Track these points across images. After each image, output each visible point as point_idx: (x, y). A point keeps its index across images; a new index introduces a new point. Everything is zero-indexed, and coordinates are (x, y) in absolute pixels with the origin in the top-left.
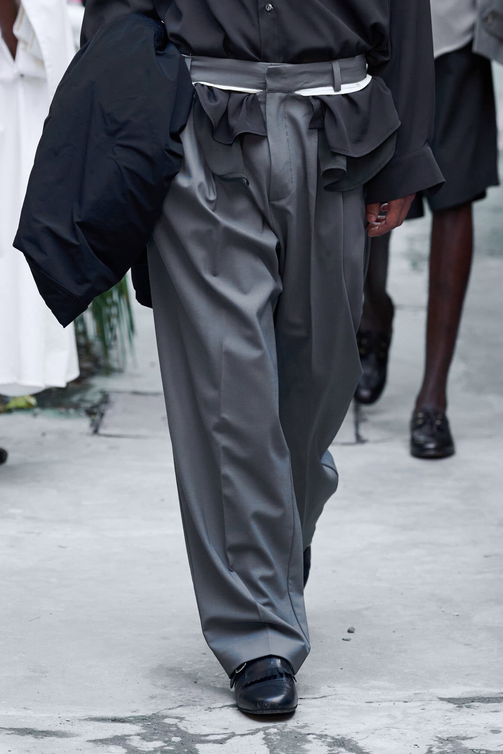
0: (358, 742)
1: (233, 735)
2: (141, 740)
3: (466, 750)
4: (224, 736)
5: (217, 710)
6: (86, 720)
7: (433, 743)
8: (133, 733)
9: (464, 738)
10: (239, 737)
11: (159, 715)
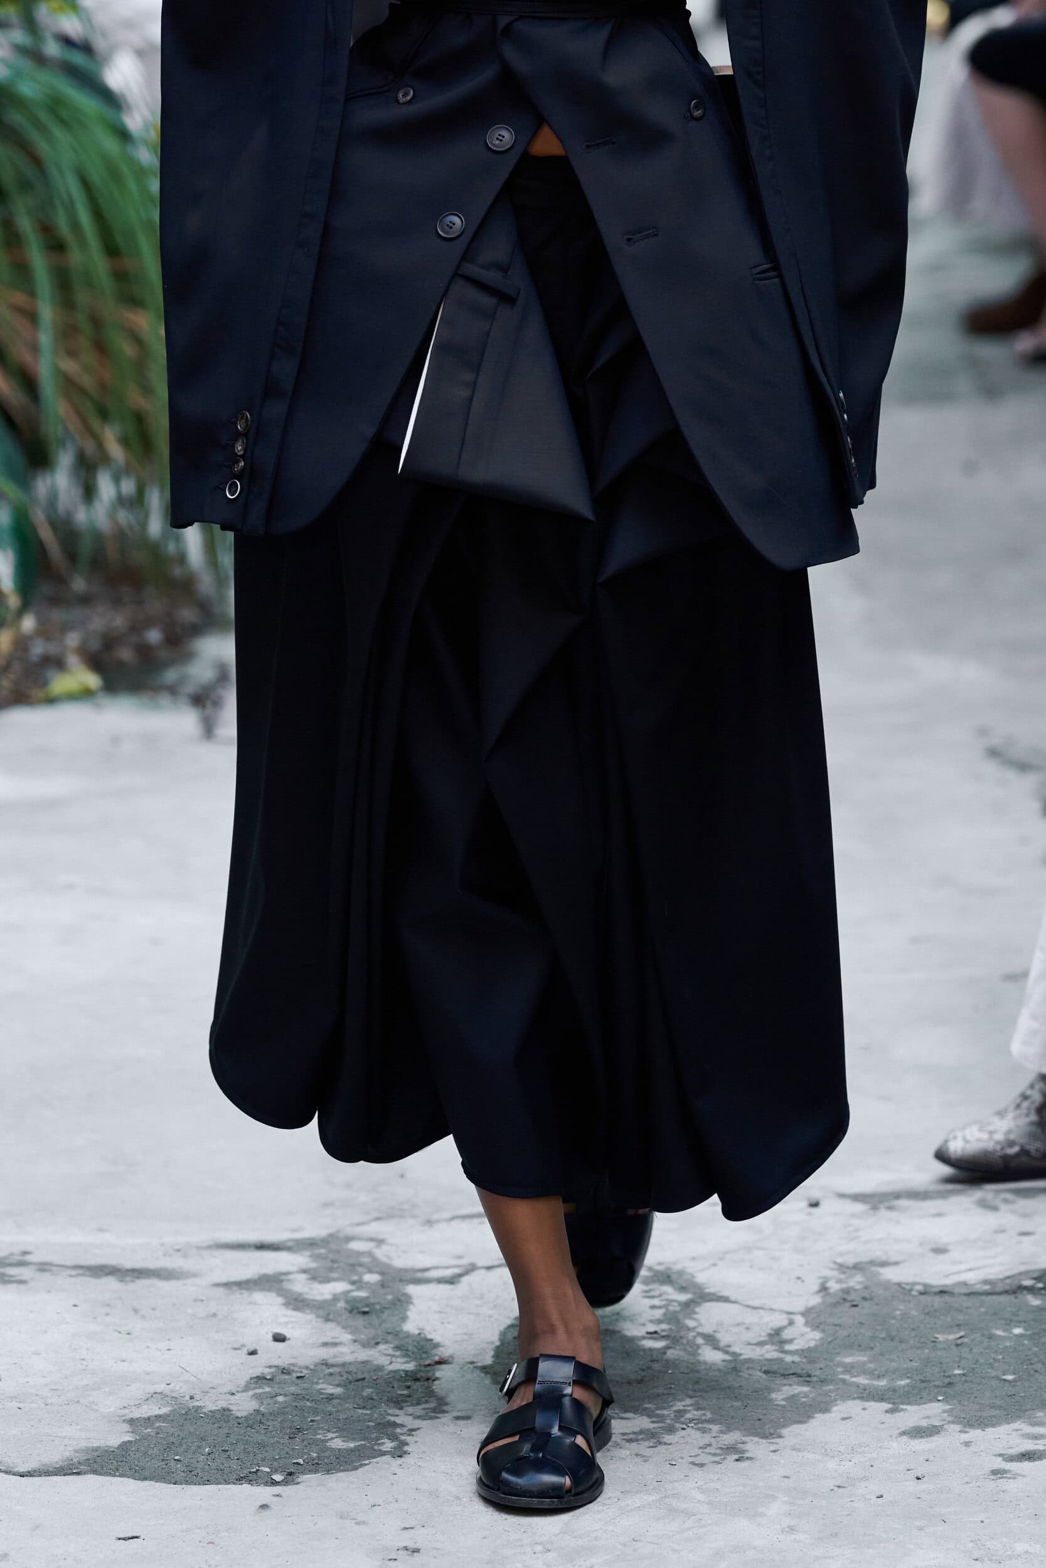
0: (696, 1274)
1: (472, 1268)
2: (309, 1282)
3: (887, 1285)
4: (457, 1271)
5: (443, 1225)
6: (209, 1247)
7: (827, 1273)
8: (294, 1269)
9: (884, 1264)
10: (483, 1271)
11: (341, 1235)
